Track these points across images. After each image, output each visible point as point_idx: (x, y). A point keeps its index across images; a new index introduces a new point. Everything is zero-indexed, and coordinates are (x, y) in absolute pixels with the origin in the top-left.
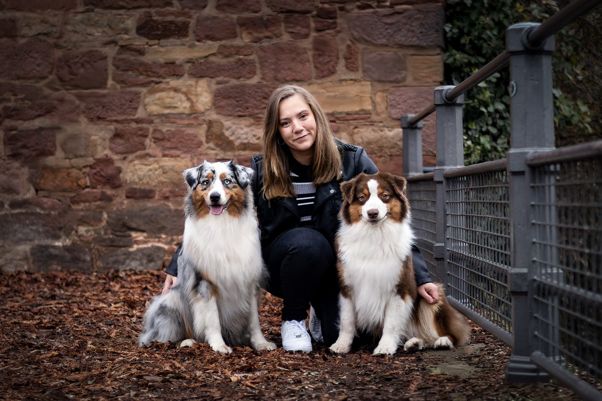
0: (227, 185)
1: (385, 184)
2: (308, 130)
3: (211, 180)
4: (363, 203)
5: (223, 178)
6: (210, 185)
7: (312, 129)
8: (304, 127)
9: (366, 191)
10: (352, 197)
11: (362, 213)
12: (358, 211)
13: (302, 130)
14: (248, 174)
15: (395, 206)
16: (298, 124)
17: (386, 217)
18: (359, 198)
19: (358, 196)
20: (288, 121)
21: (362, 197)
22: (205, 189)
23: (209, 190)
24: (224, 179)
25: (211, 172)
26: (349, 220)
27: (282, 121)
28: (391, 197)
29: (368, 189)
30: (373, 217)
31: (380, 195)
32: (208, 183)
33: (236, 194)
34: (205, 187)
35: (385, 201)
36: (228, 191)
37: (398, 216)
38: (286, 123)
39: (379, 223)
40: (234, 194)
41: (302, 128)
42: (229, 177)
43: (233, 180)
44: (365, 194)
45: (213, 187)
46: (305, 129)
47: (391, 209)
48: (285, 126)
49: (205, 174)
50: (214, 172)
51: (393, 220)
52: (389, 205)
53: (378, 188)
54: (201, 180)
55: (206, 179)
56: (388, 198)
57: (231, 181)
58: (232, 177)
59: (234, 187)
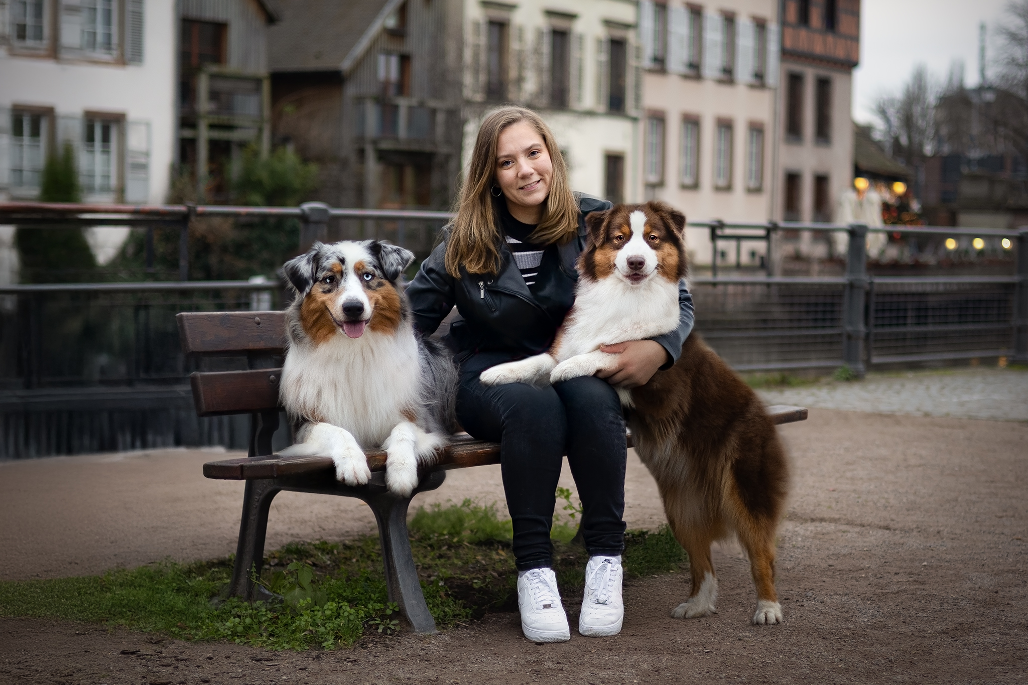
0: (367, 282)
1: (656, 219)
2: (540, 174)
3: (338, 276)
4: (618, 248)
5: (359, 269)
6: (337, 284)
7: (547, 172)
8: (535, 169)
9: (625, 229)
10: (602, 236)
11: (616, 263)
12: (609, 259)
13: (532, 174)
14: (402, 258)
15: (670, 255)
16: (526, 165)
17: (656, 271)
18: (614, 238)
19: (612, 236)
20: (510, 160)
21: (620, 237)
22: (329, 291)
23: (338, 294)
24: (361, 273)
25: (338, 262)
26: (593, 272)
27: (502, 160)
28: (664, 239)
29: (629, 225)
30: (636, 269)
31: (647, 237)
32: (334, 279)
33: (384, 298)
34: (327, 287)
35: (655, 247)
36: (371, 293)
37: (674, 271)
38: (507, 163)
39: (644, 282)
40: (380, 298)
41: (533, 171)
42: (370, 268)
43: (378, 272)
44: (624, 234)
45: (344, 289)
46: (535, 173)
47: (663, 260)
48: (505, 167)
49: (327, 263)
50: (342, 261)
51: (665, 278)
52: (660, 253)
53: (646, 224)
54: (321, 275)
55: (330, 274)
56: (657, 241)
57: (374, 276)
58: (375, 267)
59: (380, 285)
